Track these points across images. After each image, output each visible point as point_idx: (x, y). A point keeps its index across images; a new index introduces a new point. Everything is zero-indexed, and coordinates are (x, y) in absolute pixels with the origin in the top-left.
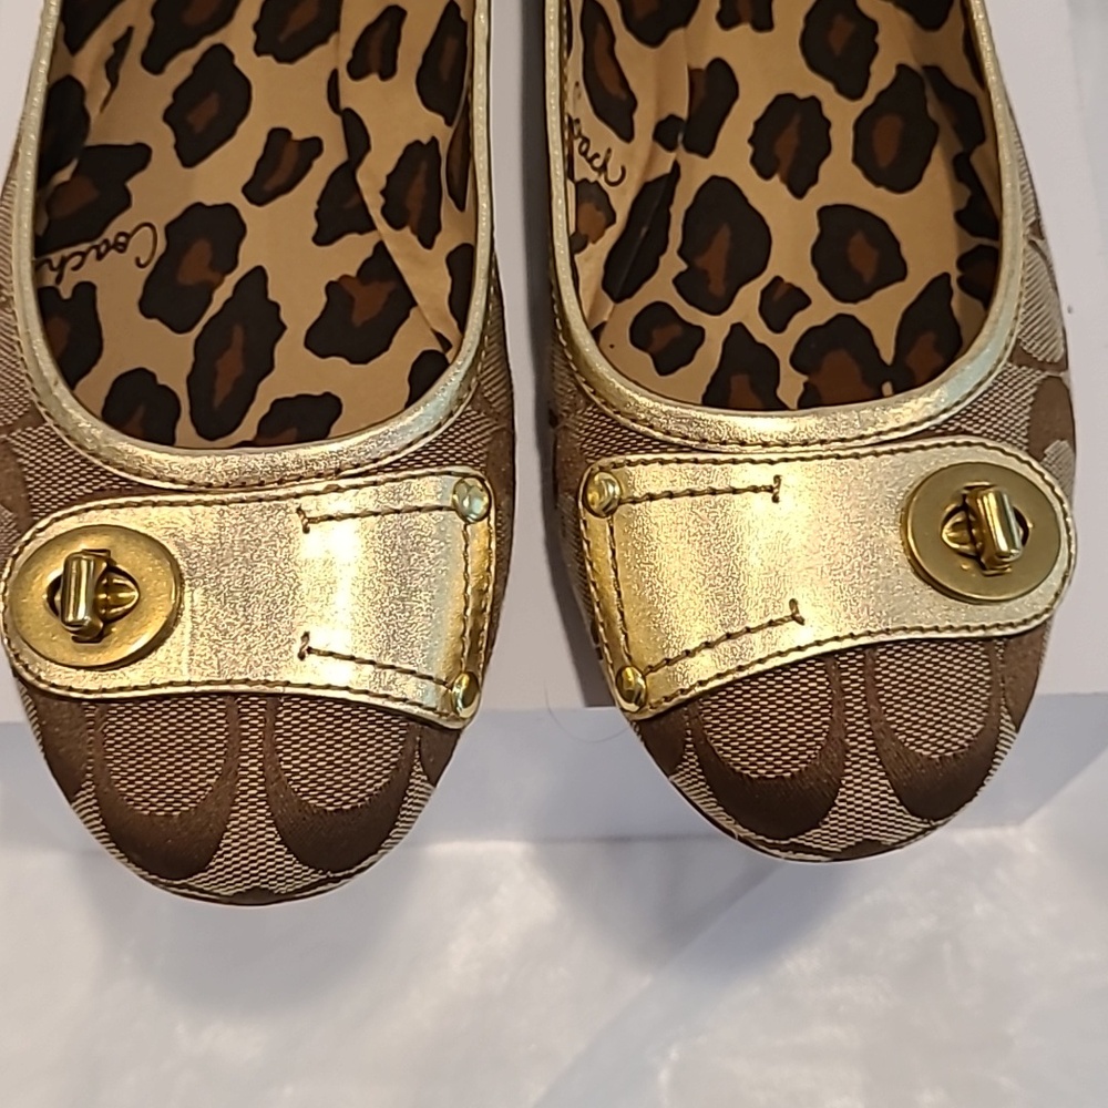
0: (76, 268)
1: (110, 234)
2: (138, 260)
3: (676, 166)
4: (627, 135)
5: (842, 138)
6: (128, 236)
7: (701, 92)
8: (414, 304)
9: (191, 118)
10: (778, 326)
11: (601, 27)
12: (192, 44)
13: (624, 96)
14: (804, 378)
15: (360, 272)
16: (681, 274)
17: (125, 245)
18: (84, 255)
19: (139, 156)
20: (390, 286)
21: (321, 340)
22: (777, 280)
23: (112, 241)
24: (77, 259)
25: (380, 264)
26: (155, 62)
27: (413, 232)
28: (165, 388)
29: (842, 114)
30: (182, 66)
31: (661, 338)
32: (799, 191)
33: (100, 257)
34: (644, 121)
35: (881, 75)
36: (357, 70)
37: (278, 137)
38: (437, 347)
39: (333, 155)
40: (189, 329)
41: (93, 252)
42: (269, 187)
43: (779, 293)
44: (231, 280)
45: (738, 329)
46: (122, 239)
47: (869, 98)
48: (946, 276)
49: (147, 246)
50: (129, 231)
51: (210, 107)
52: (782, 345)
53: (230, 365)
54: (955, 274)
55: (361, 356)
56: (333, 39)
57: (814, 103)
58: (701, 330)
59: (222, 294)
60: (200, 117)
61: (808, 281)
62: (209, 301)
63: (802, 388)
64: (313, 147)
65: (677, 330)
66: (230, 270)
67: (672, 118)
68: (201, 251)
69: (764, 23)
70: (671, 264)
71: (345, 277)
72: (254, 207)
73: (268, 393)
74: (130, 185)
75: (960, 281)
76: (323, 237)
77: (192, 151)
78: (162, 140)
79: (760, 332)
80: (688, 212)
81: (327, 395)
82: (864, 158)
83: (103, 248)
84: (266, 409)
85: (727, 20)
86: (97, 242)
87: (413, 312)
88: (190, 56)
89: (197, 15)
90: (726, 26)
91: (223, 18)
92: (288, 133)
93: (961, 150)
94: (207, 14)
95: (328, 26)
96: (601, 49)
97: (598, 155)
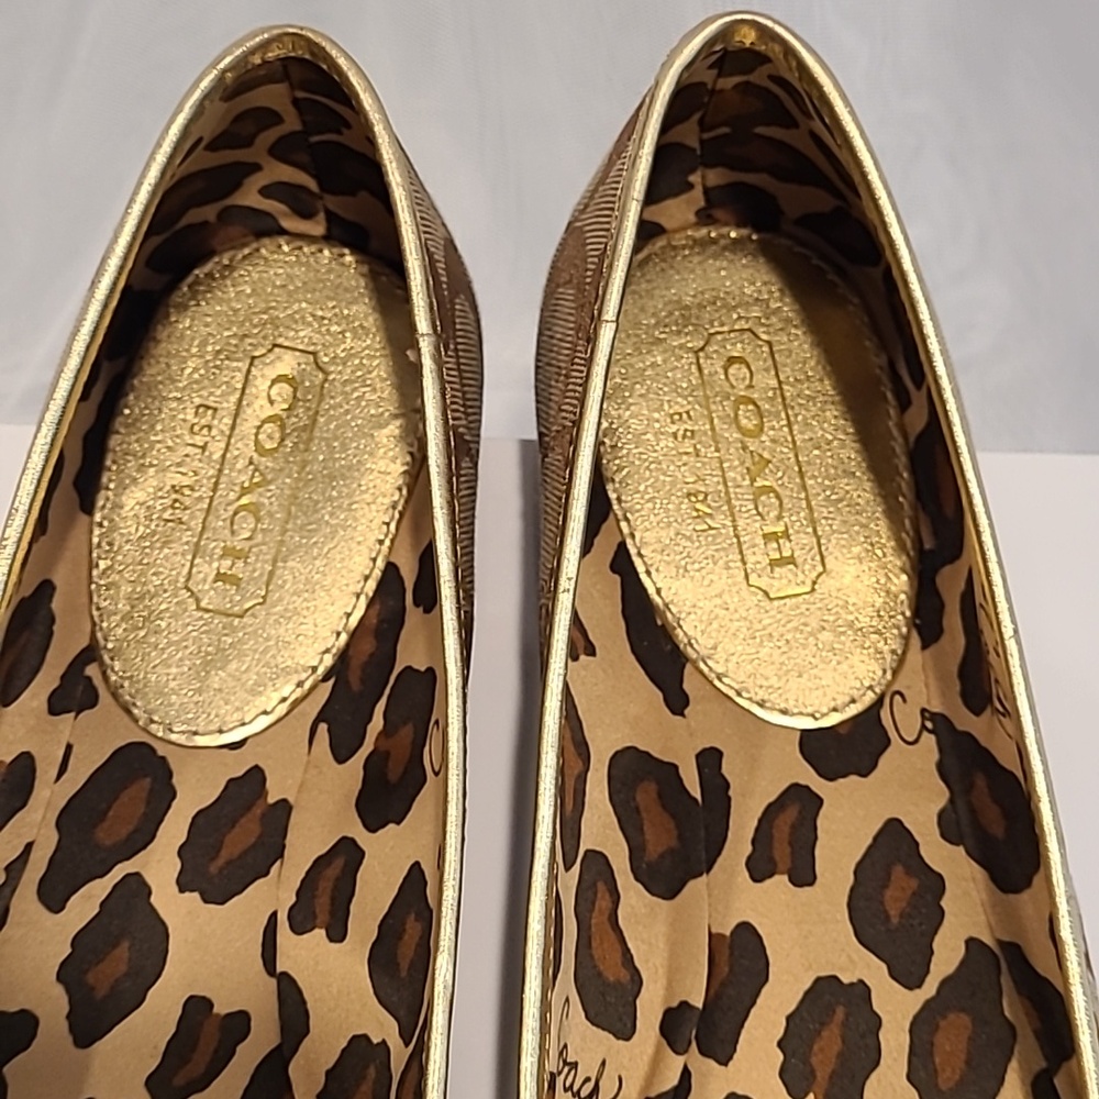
3: (686, 1074)
4: (624, 1029)
5: (895, 1043)
9: (92, 977)
11: (600, 888)
12: (102, 873)
13: (625, 976)
19: (21, 1029)
26: (54, 896)
29: (896, 1007)
30: (86, 903)
34: (650, 1009)
35: (947, 955)
37: (197, 1008)
39: (264, 1036)
42: (180, 1079)
47: (930, 988)
51: (119, 960)
56: (274, 869)
57: (862, 990)
60: (104, 976)
67: (684, 1005)
69: (803, 875)
74: (7, 1071)
77: (87, 1028)
78: (53, 1007)
82: (920, 1073)
85: (760, 869)
88: (100, 889)
89: (111, 831)
90: (757, 877)
91: (142, 838)
92: (208, 1003)
93: (1044, 1064)
94: (124, 832)
95: (269, 850)
96: (598, 919)
97: (588, 1080)
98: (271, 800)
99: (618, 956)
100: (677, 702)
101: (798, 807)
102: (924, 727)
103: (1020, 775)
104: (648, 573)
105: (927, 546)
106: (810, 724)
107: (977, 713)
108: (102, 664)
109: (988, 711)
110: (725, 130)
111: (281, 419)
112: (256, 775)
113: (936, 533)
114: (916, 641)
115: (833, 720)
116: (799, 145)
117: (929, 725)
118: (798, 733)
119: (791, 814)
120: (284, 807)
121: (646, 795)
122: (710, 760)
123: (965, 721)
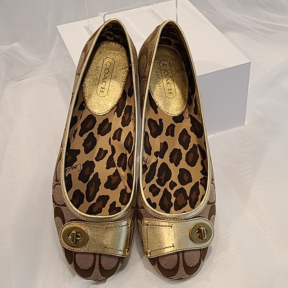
0: (68, 171)
1: (74, 165)
2: (78, 170)
3: (157, 160)
4: (150, 154)
5: (184, 157)
6: (77, 166)
7: (162, 147)
8: (121, 180)
9: (87, 145)
10: (172, 189)
11: (147, 136)
12: (87, 132)
13: (150, 148)
14: (175, 198)
15: (113, 174)
16: (157, 179)
17: (76, 167)
18: (70, 169)
19: (78, 152)
20: (118, 177)
21: (107, 186)
22: (172, 181)
23: (74, 167)
24: (69, 170)
25: (116, 173)
26: (81, 135)
27: (122, 168)
28: (82, 193)
29: (184, 152)
30: (86, 136)
31: (154, 190)
32: (176, 166)
33: (72, 169)
34: (153, 152)
35: (191, 146)
36: (114, 138)
37: (101, 149)
38: (125, 188)
39: (110, 153)
40: (86, 183)
41: (71, 169)
42: (99, 158)
43: (172, 183)
44: (93, 174)
45: (166, 189)
46: (76, 166)
47: (188, 150)
48: (198, 182)
49: (80, 168)
50: (77, 165)
51: (90, 143)
52: (172, 192)
53: (92, 189)
54: (200, 182)
55: (113, 189)
56: (110, 132)
57: (180, 150)
58: (160, 189)
59: (91, 177)
60: (88, 145)
61: (177, 181)
62: (89, 178)
63: (175, 200)
64: (106, 152)
65: (156, 189)
66: (92, 173)
67: (157, 152)
68: (88, 169)
69: (173, 135)
70: (156, 177)
71: (111, 175)
72: (97, 162)
73: (98, 194)
74: (77, 157)
75: (200, 183)
76: (107, 168)
77: (87, 151)
78: (82, 149)
79: (169, 190)
80: (159, 168)
81: (107, 195)
82: (187, 160)
83: (73, 168)
84: (98, 197)
85: (167, 134)
86: (72, 167)
87: (121, 182)
88: (87, 134)
89: (88, 126)
90: (167, 135)
91: (92, 127)
92: (102, 149)
93: (202, 159)
94: (90, 127)
95: (109, 129)
96: (147, 140)
97: (146, 160)
98: (109, 122)
99: (149, 145)
100: (156, 112)
101: (172, 127)
102: (189, 117)
103: (201, 123)
104: (153, 94)
105: (190, 92)
106: (174, 116)
107: (196, 115)
108: (85, 103)
109: (197, 115)
110: (165, 32)
111: (108, 68)
112: (107, 119)
113: (191, 90)
114: (188, 105)
115: (177, 115)
116: (176, 35)
117: (189, 116)
118: (172, 117)
119: (171, 128)
120: (111, 123)
121: (152, 124)
122: (161, 120)
123: (194, 116)
